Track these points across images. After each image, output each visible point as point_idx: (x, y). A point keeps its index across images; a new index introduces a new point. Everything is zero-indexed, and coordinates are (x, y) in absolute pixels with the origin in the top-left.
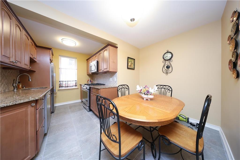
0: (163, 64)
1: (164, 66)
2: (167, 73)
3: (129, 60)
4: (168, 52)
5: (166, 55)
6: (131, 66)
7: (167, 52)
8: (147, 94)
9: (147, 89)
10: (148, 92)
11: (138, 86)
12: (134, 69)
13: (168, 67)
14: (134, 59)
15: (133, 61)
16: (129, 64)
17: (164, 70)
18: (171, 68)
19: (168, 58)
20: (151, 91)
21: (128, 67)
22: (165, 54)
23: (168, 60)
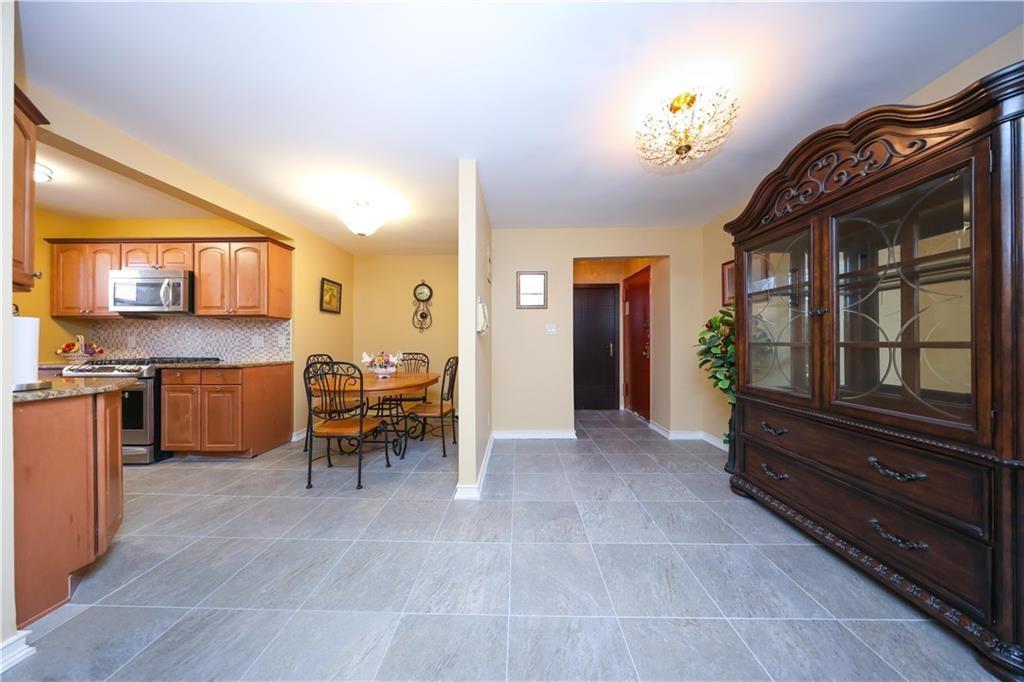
0: (414, 308)
1: (416, 313)
2: (422, 328)
3: (326, 287)
4: (423, 284)
5: (419, 290)
6: (329, 303)
7: (420, 283)
8: (385, 367)
9: (385, 358)
10: (387, 362)
11: (365, 355)
12: (339, 313)
13: (424, 316)
14: (341, 285)
15: (335, 290)
16: (326, 298)
17: (416, 320)
18: (429, 318)
19: (425, 298)
20: (393, 359)
21: (324, 305)
22: (417, 287)
23: (423, 301)
